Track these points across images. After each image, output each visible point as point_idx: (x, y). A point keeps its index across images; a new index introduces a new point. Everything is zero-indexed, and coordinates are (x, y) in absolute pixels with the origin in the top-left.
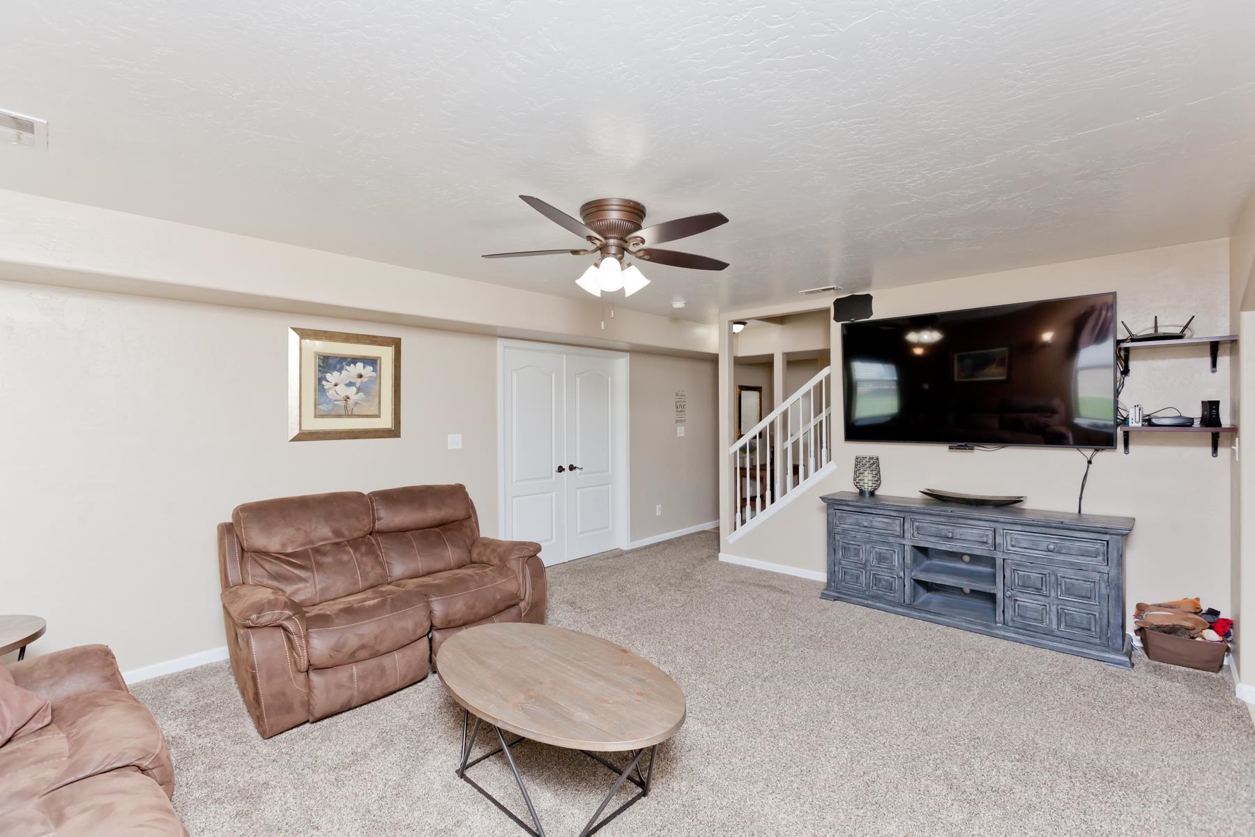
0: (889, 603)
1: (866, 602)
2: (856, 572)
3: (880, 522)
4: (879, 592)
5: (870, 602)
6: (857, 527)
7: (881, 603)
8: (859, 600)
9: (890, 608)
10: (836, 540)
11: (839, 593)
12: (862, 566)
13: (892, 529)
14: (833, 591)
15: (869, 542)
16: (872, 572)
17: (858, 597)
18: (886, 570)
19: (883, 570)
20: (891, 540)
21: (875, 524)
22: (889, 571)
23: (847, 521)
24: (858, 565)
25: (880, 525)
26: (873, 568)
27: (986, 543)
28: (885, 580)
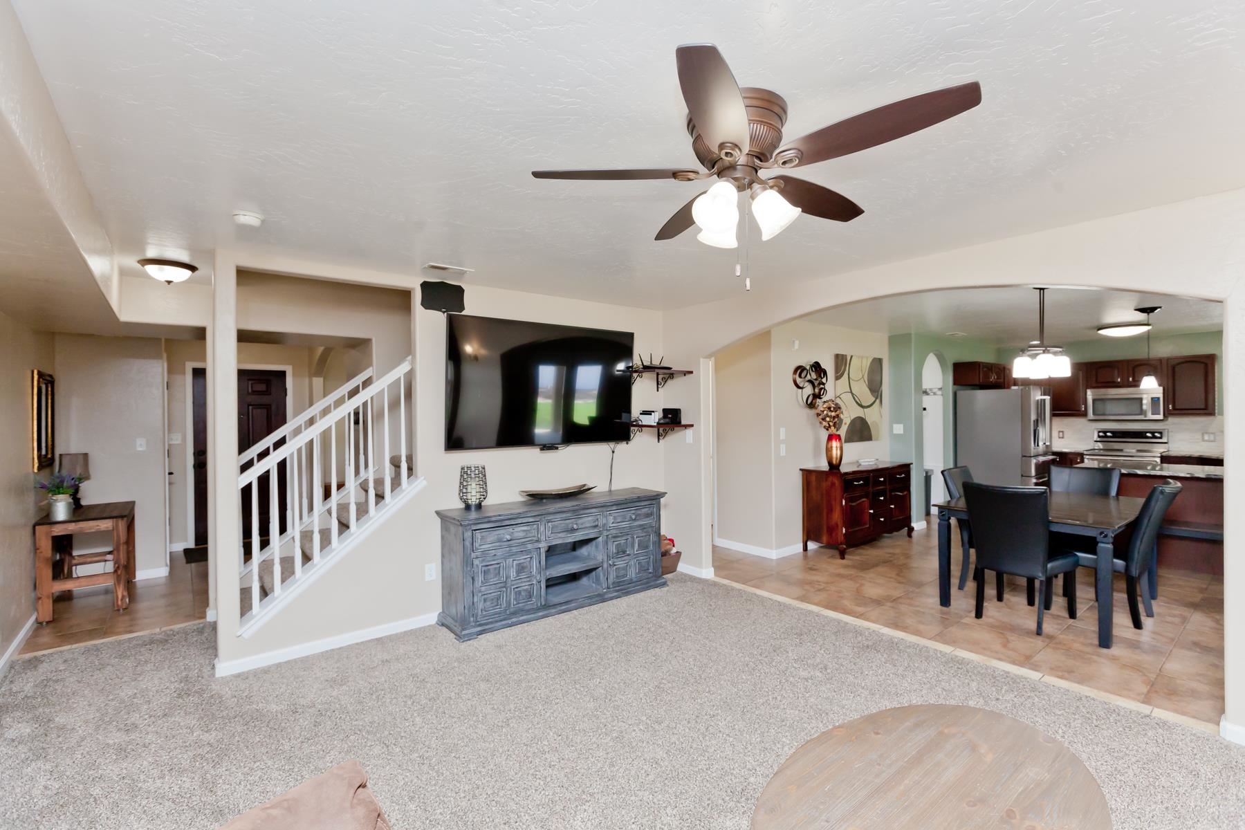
0: (529, 612)
1: (510, 622)
2: (495, 594)
3: (519, 532)
4: (520, 605)
5: (514, 620)
6: (498, 544)
7: (522, 616)
8: (503, 623)
9: (533, 616)
10: (475, 566)
11: (480, 625)
12: (502, 585)
13: (531, 535)
14: (474, 627)
15: (510, 556)
16: (513, 587)
17: (501, 621)
18: (525, 580)
19: (523, 580)
20: (530, 546)
21: (516, 535)
22: (528, 579)
23: (488, 540)
24: (500, 585)
25: (522, 535)
26: (513, 583)
27: (597, 526)
28: (524, 590)
